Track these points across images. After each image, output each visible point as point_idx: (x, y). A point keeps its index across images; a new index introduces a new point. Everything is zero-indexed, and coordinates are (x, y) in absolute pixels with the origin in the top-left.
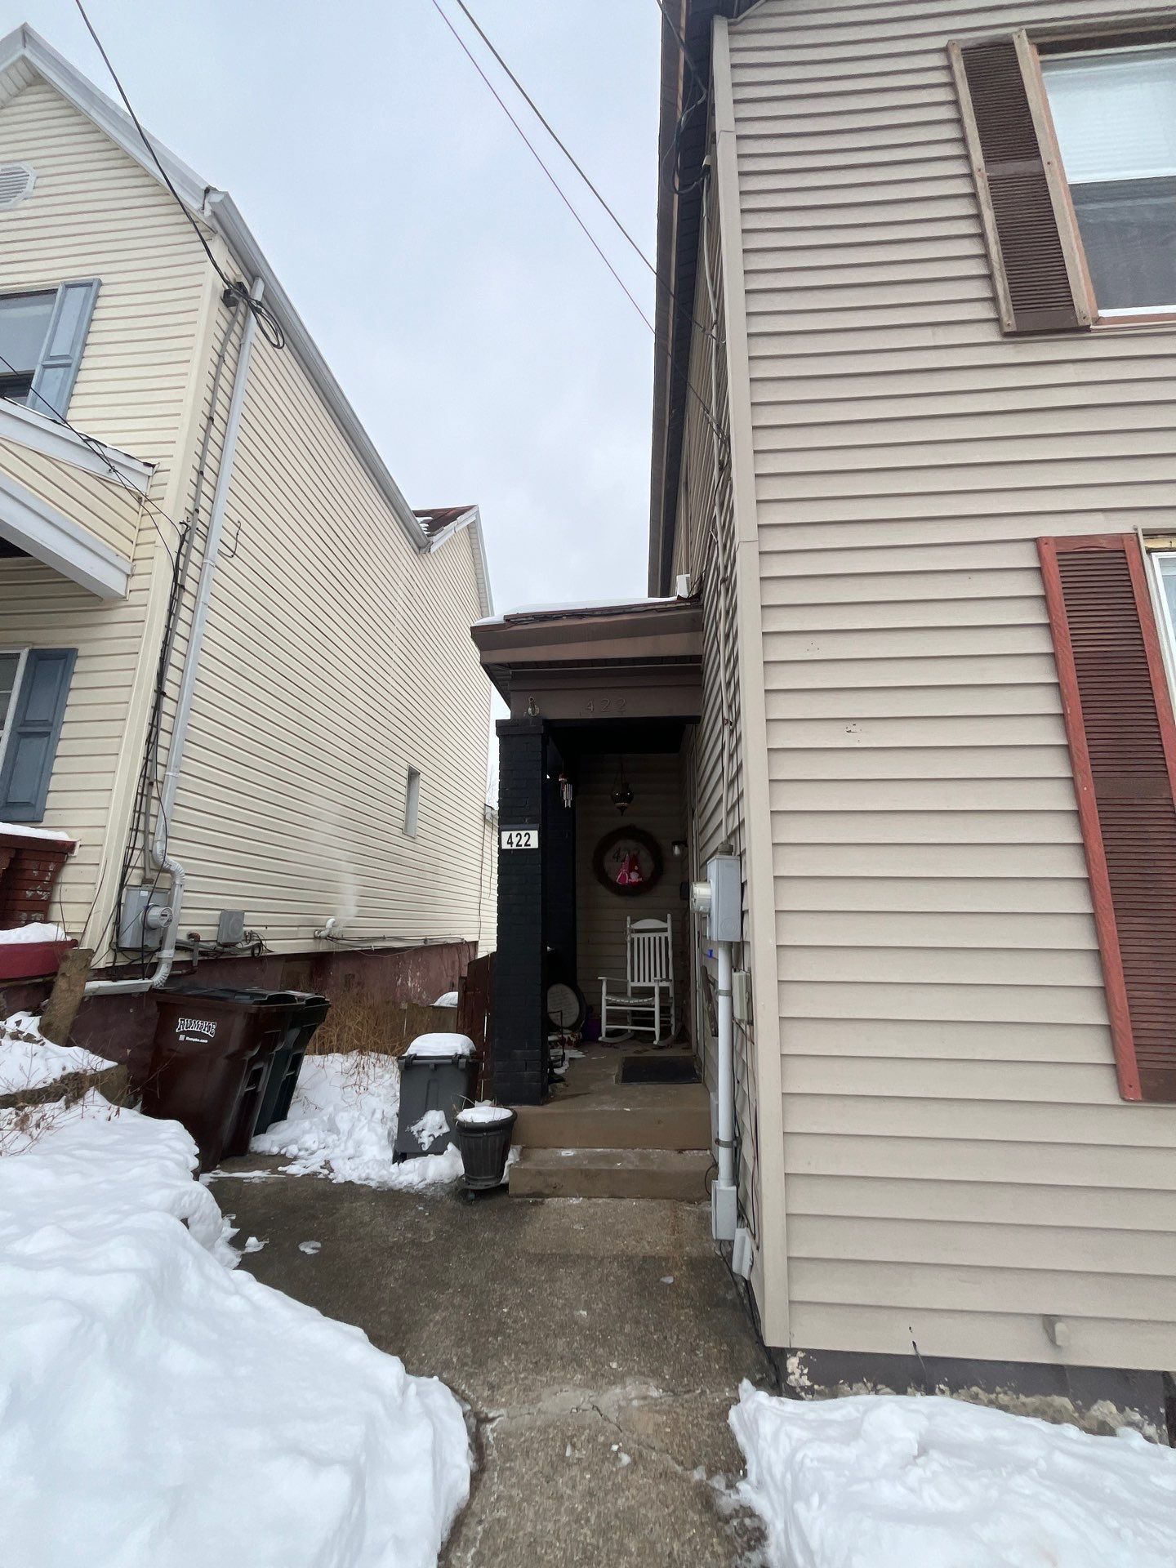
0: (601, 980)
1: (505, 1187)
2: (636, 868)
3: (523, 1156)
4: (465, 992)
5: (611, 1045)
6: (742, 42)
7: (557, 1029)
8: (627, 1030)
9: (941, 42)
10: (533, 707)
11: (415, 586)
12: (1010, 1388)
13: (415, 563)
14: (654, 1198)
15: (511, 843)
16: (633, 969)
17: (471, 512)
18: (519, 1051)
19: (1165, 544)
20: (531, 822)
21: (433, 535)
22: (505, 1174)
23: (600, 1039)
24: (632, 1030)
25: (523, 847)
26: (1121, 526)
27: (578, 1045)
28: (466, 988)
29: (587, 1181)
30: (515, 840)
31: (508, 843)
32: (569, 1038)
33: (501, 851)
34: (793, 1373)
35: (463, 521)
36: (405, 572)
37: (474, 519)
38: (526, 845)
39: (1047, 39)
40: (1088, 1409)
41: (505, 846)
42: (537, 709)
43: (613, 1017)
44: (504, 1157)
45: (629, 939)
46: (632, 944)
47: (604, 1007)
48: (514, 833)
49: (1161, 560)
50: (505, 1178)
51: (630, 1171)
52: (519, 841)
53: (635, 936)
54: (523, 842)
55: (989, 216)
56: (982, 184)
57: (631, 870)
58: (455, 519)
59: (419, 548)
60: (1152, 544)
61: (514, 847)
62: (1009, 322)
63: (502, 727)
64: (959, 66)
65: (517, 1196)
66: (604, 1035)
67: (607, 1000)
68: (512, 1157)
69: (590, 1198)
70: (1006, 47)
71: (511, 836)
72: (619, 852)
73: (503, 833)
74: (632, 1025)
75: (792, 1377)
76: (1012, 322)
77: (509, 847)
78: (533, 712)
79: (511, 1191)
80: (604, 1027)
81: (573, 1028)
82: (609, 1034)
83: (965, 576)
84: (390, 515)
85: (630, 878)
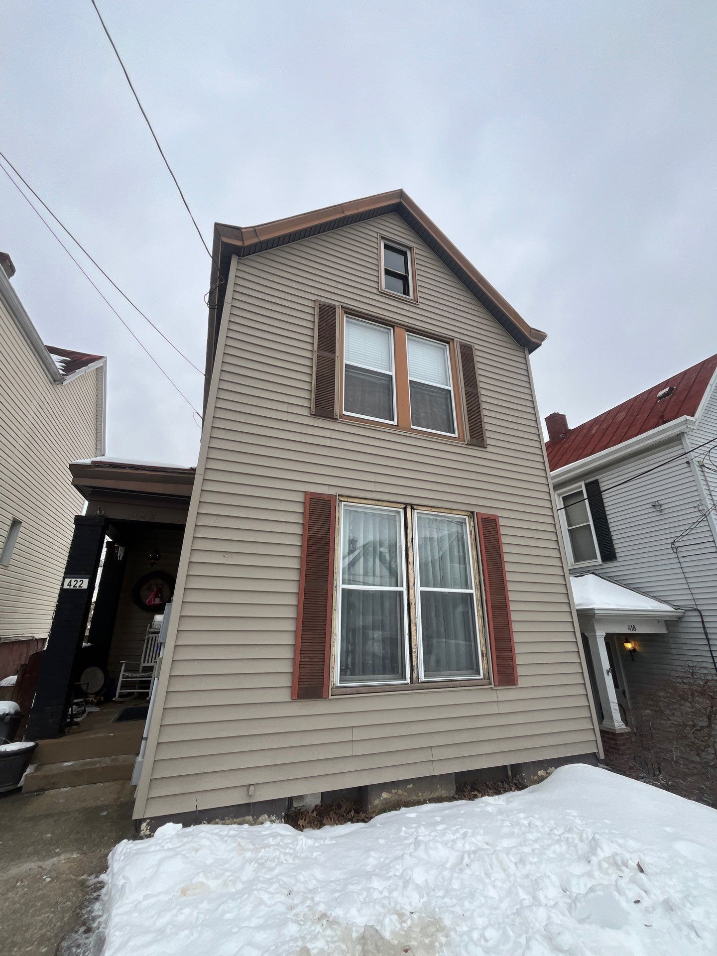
0: (122, 663)
1: (21, 788)
2: (160, 595)
3: (36, 770)
4: (23, 675)
5: (121, 703)
6: (241, 267)
7: (84, 695)
8: (134, 692)
9: (314, 298)
10: (100, 511)
11: (46, 404)
12: (231, 817)
13: (50, 390)
14: (113, 781)
15: (70, 585)
16: (145, 655)
17: (100, 361)
18: (48, 708)
19: (346, 500)
20: (85, 574)
21: (67, 375)
22: (22, 780)
23: (114, 699)
24: (138, 692)
25: (77, 588)
26: (332, 491)
27: (98, 704)
28: (24, 673)
29: (74, 778)
30: (73, 584)
31: (68, 585)
32: (92, 700)
33: (62, 589)
34: (143, 830)
35: (93, 366)
36: (39, 394)
37: (102, 364)
38: (80, 587)
39: (348, 311)
40: (258, 819)
41: (66, 587)
42: (103, 512)
43: (125, 685)
44: (24, 771)
45: (147, 637)
46: (148, 641)
47: (121, 679)
48: (73, 580)
49: (344, 505)
50: (21, 783)
51: (104, 767)
52: (76, 584)
53: (151, 636)
54: (78, 585)
55: (315, 369)
56: (315, 357)
57: (156, 596)
58: (87, 365)
59: (55, 381)
60: (341, 499)
61: (72, 587)
62: (313, 410)
63: (78, 520)
64: (317, 310)
65: (27, 793)
66: (117, 697)
67: (123, 675)
68: (29, 770)
69: (75, 786)
70: (333, 308)
71: (71, 581)
72: (151, 585)
73: (66, 579)
74: (138, 689)
75: (142, 832)
76: (314, 410)
77: (68, 587)
78: (100, 513)
79: (23, 791)
80: (118, 691)
81: (97, 694)
82: (121, 696)
83: (279, 501)
84: (36, 360)
85: (154, 601)
